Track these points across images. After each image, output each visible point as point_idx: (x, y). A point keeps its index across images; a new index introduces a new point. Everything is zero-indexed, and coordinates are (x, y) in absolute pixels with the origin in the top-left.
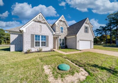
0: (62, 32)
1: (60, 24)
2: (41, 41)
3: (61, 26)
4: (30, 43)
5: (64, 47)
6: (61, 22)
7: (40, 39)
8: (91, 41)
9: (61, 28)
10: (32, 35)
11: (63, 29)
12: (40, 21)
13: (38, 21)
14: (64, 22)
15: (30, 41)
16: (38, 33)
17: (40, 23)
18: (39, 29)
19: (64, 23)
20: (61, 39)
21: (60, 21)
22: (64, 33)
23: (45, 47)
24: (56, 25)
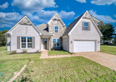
0: (56, 31)
1: (54, 23)
2: (27, 43)
3: (55, 26)
4: (16, 44)
5: (59, 48)
6: (55, 21)
7: (26, 41)
8: (95, 41)
9: (55, 27)
10: (18, 38)
11: (57, 29)
12: (25, 24)
13: (24, 24)
14: (59, 20)
15: (16, 43)
16: (24, 35)
17: (26, 25)
18: (25, 31)
19: (59, 22)
20: (55, 40)
21: (53, 20)
22: (60, 32)
23: (31, 48)
24: (49, 24)
